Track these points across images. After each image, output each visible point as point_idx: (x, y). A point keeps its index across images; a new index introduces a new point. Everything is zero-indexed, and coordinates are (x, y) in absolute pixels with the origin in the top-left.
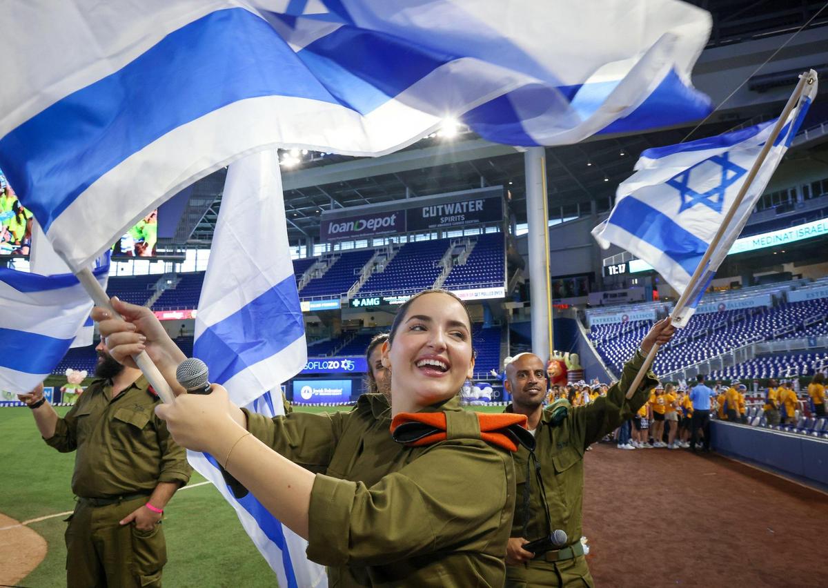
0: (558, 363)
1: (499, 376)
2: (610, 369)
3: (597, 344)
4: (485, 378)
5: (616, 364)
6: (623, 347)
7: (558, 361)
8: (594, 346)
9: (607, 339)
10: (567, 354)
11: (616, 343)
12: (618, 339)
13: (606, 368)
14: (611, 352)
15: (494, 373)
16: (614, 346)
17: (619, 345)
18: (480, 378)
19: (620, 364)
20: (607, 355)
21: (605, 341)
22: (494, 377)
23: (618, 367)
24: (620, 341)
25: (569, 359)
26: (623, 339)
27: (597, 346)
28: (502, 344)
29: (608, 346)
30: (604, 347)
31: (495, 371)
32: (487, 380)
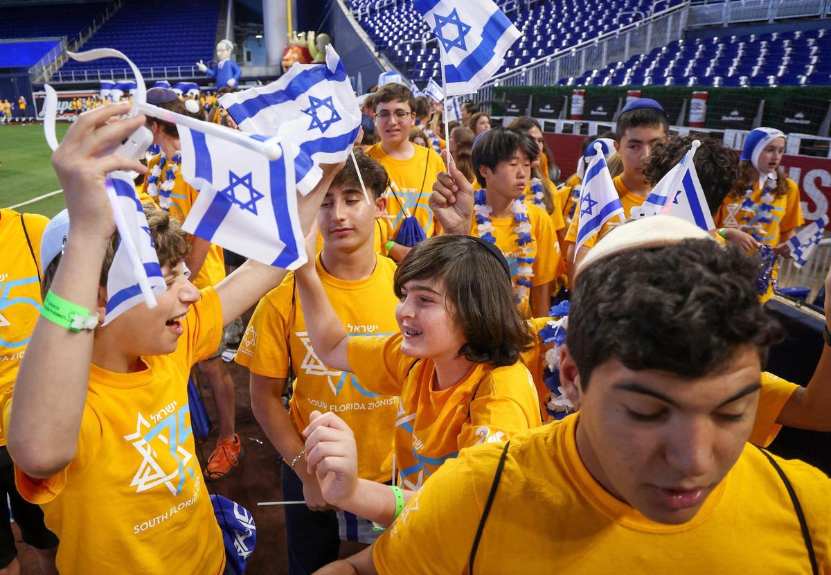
0: (300, 51)
1: (211, 72)
2: (386, 55)
3: (360, 14)
4: (190, 74)
5: (396, 47)
6: (404, 20)
7: (299, 47)
8: (357, 20)
9: (377, 8)
10: (311, 34)
11: (392, 13)
12: (396, 8)
13: (376, 54)
14: (385, 27)
15: (202, 67)
16: (389, 18)
17: (398, 17)
18: (183, 74)
19: (403, 47)
20: (377, 32)
21: (373, 11)
22: (201, 73)
23: (400, 53)
24: (398, 10)
25: (316, 43)
26: (404, 7)
27: (360, 19)
28: (220, 21)
29: (380, 18)
30: (371, 19)
31: (205, 63)
32: (193, 77)
